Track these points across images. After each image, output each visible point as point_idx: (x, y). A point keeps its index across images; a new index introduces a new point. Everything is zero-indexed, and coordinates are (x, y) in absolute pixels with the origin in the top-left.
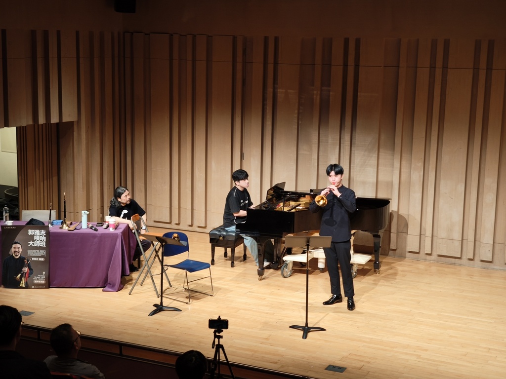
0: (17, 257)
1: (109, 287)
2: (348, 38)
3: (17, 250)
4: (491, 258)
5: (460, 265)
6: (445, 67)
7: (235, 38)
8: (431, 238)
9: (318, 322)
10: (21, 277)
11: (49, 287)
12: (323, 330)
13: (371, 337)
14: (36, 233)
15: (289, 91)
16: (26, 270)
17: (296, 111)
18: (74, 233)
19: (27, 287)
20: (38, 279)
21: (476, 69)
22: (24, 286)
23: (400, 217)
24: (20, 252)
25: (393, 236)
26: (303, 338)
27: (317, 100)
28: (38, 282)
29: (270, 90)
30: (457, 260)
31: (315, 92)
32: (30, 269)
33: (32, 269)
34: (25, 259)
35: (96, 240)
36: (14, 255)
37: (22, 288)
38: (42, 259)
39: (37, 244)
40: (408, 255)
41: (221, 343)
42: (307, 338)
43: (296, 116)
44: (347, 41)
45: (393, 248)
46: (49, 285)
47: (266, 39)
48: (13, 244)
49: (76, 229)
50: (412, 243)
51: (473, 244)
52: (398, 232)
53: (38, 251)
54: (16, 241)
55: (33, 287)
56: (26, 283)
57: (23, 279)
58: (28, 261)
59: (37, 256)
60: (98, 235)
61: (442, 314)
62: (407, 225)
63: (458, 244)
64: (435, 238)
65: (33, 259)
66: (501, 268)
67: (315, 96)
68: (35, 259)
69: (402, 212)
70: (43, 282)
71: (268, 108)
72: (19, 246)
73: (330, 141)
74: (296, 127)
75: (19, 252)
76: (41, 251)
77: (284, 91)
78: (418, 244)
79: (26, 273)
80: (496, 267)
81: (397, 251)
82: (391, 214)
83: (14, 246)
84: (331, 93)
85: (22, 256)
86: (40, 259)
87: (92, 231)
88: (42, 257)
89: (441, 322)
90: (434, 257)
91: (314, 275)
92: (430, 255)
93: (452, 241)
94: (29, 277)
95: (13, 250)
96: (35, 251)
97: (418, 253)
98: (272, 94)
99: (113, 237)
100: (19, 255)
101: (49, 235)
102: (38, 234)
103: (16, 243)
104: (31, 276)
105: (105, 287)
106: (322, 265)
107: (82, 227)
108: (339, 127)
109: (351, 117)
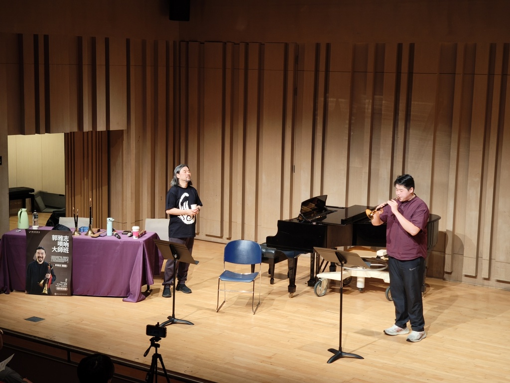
0: (41, 263)
1: (130, 298)
2: (402, 44)
3: (41, 255)
6: (504, 75)
7: (286, 45)
8: (488, 261)
10: (44, 284)
11: (72, 295)
14: (59, 238)
15: (340, 100)
16: (49, 276)
17: (347, 122)
18: (96, 240)
19: (50, 294)
20: (60, 286)
22: (46, 292)
23: (454, 237)
24: (44, 258)
25: (448, 258)
27: (369, 111)
28: (60, 288)
29: (321, 100)
31: (367, 101)
32: (53, 275)
33: (55, 276)
34: (48, 265)
35: (118, 248)
36: (37, 260)
37: (45, 294)
38: (65, 266)
39: (60, 250)
40: (464, 279)
43: (347, 126)
44: (400, 46)
45: (448, 271)
46: (71, 292)
47: (318, 46)
48: (37, 249)
49: (100, 236)
50: (468, 267)
52: (453, 254)
53: (61, 257)
54: (40, 246)
55: (55, 294)
56: (49, 290)
57: (46, 285)
58: (51, 267)
59: (60, 262)
60: (121, 243)
62: (462, 247)
64: (493, 261)
65: (56, 265)
67: (367, 106)
68: (58, 265)
69: (459, 232)
70: (66, 289)
71: (318, 118)
72: (43, 251)
73: (382, 152)
74: (347, 138)
75: (42, 258)
76: (64, 257)
77: (335, 100)
78: (475, 267)
79: (49, 279)
81: (453, 274)
82: (444, 235)
83: (38, 251)
84: (383, 102)
85: (45, 261)
86: (63, 266)
87: (115, 239)
88: (65, 263)
89: (472, 350)
90: (492, 282)
92: (488, 279)
94: (52, 283)
95: (37, 255)
96: (58, 257)
97: (475, 277)
98: (322, 104)
99: (135, 245)
100: (43, 261)
101: (71, 241)
102: (62, 240)
103: (40, 248)
104: (54, 282)
105: (127, 297)
106: (360, 284)
107: (106, 235)
108: (391, 139)
109: (403, 127)
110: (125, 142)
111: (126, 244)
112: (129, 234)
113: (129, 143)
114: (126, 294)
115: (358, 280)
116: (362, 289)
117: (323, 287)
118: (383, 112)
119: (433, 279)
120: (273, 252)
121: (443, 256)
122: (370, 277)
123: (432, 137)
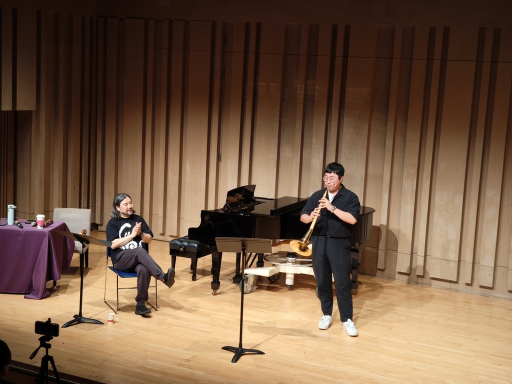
1: (33, 294)
2: (337, 25)
4: (492, 283)
5: (457, 291)
6: (444, 60)
7: (214, 24)
8: (423, 258)
9: (259, 345)
12: (261, 353)
13: (315, 364)
15: (271, 84)
17: (278, 108)
21: (479, 61)
23: (389, 232)
25: (381, 254)
26: (232, 362)
27: (301, 96)
29: (250, 83)
30: (452, 284)
31: (299, 86)
35: (20, 238)
40: (398, 276)
41: (50, 354)
42: (238, 361)
43: (278, 112)
44: (335, 28)
45: (381, 268)
47: (248, 25)
50: (403, 264)
51: (471, 266)
52: (387, 250)
60: (23, 233)
61: (413, 343)
62: (396, 243)
63: (454, 266)
64: (428, 258)
66: (503, 296)
67: (299, 91)
69: (393, 226)
71: (247, 103)
73: (314, 140)
74: (278, 125)
77: (265, 84)
78: (409, 264)
80: (497, 295)
81: (386, 272)
82: (378, 229)
84: (317, 87)
87: (17, 228)
89: (409, 352)
90: (427, 280)
91: (280, 292)
92: (422, 277)
93: (447, 262)
97: (409, 274)
98: (252, 88)
99: (40, 235)
105: (29, 294)
106: (289, 281)
107: (7, 224)
108: (324, 127)
109: (337, 114)
110: (33, 125)
111: (29, 234)
112: (33, 223)
113: (38, 126)
114: (28, 291)
115: (287, 276)
116: (290, 286)
117: (249, 284)
118: (316, 98)
119: (365, 276)
120: (196, 246)
121: (376, 252)
122: (299, 273)
123: (368, 125)
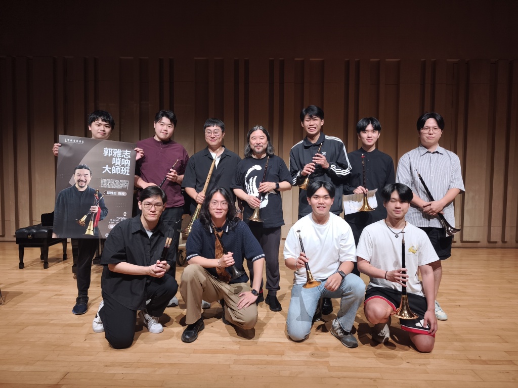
0: (82, 190)
3: (83, 178)
14: (115, 153)
16: (96, 209)
22: (92, 233)
24: (88, 182)
32: (102, 207)
33: (106, 209)
34: (95, 192)
36: (77, 186)
38: (123, 194)
39: (116, 170)
48: (76, 169)
53: (117, 181)
54: (82, 163)
56: (96, 229)
59: (116, 189)
65: (108, 193)
68: (112, 193)
72: (86, 171)
75: (85, 182)
76: (122, 181)
79: (96, 214)
85: (90, 187)
86: (120, 193)
94: (101, 220)
96: (111, 181)
100: (86, 187)
102: (119, 155)
103: (81, 167)
104: (105, 218)
